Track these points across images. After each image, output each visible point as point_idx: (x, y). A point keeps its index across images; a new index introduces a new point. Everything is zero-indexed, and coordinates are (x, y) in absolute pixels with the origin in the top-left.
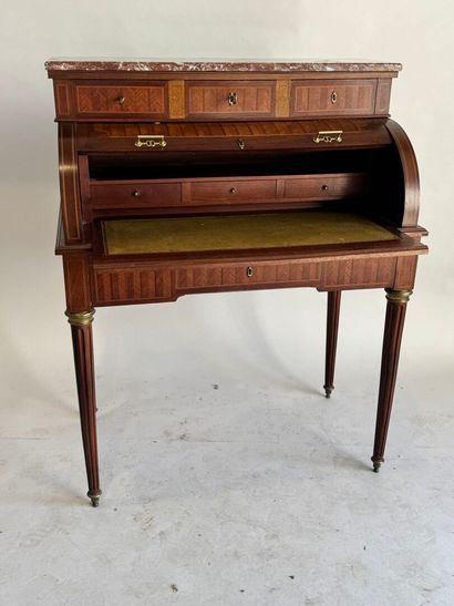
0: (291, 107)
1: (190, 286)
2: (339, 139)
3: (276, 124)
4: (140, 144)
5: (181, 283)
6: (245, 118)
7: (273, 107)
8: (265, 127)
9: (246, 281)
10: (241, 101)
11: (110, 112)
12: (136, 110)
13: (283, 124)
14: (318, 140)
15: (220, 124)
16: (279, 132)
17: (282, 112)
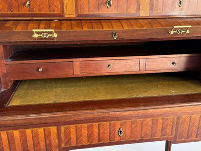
0: (151, 9)
1: (74, 144)
2: (188, 32)
3: (140, 21)
4: (36, 36)
5: (66, 143)
6: (119, 17)
7: (138, 9)
8: (132, 23)
9: (117, 139)
10: (115, 4)
11: (20, 12)
12: (40, 11)
13: (145, 21)
14: (172, 32)
15: (100, 21)
16: (143, 26)
17: (144, 13)
